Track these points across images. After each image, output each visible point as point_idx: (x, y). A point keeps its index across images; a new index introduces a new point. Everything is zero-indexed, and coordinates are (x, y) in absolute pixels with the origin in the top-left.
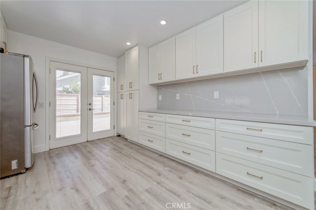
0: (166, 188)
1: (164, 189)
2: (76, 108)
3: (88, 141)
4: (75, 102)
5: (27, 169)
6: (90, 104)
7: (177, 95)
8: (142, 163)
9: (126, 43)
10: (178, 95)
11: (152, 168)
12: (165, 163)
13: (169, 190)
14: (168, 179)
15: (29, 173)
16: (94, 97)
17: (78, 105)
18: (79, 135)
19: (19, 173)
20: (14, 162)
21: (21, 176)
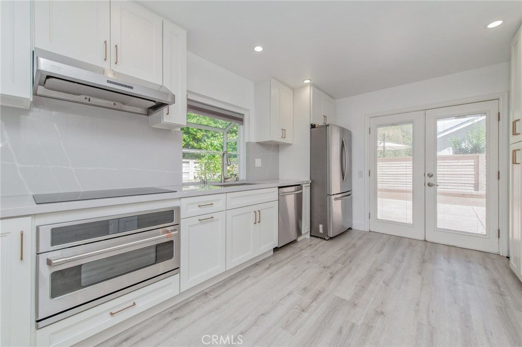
2: (473, 182)
4: (471, 170)
5: (330, 238)
6: (430, 176)
16: (439, 160)
17: (477, 174)
18: (409, 224)
19: (324, 239)
20: (321, 226)
21: (325, 241)
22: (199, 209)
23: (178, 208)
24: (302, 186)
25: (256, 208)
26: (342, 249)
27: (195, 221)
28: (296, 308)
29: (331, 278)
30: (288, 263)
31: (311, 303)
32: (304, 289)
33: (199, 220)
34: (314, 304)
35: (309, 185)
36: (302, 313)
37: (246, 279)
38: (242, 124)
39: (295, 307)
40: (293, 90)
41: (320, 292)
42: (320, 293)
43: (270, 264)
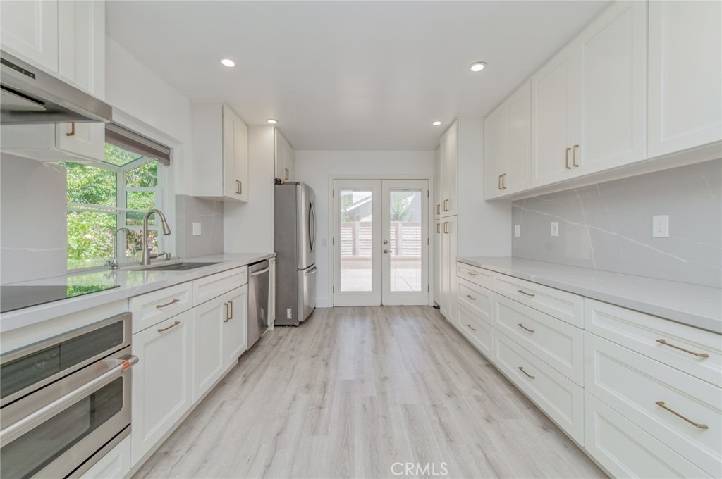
0: (439, 419)
1: (435, 418)
3: (382, 305)
5: (301, 323)
6: (385, 243)
7: (553, 224)
8: (437, 364)
9: (432, 123)
10: (555, 225)
11: (446, 379)
12: (483, 381)
13: (441, 424)
14: (459, 408)
15: (301, 329)
18: (369, 292)
19: (293, 326)
20: (289, 311)
21: (294, 329)
22: (158, 312)
23: (129, 316)
24: (268, 261)
25: (226, 299)
26: (318, 332)
27: (153, 333)
28: (312, 409)
29: (327, 364)
30: (267, 366)
31: (324, 396)
32: (307, 387)
33: (159, 331)
34: (327, 396)
35: (274, 258)
36: (321, 410)
37: (221, 406)
38: (168, 164)
39: (310, 408)
40: (247, 125)
41: (325, 382)
42: (325, 384)
43: (244, 376)
